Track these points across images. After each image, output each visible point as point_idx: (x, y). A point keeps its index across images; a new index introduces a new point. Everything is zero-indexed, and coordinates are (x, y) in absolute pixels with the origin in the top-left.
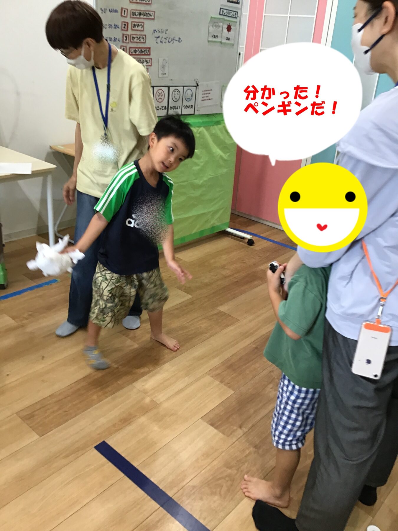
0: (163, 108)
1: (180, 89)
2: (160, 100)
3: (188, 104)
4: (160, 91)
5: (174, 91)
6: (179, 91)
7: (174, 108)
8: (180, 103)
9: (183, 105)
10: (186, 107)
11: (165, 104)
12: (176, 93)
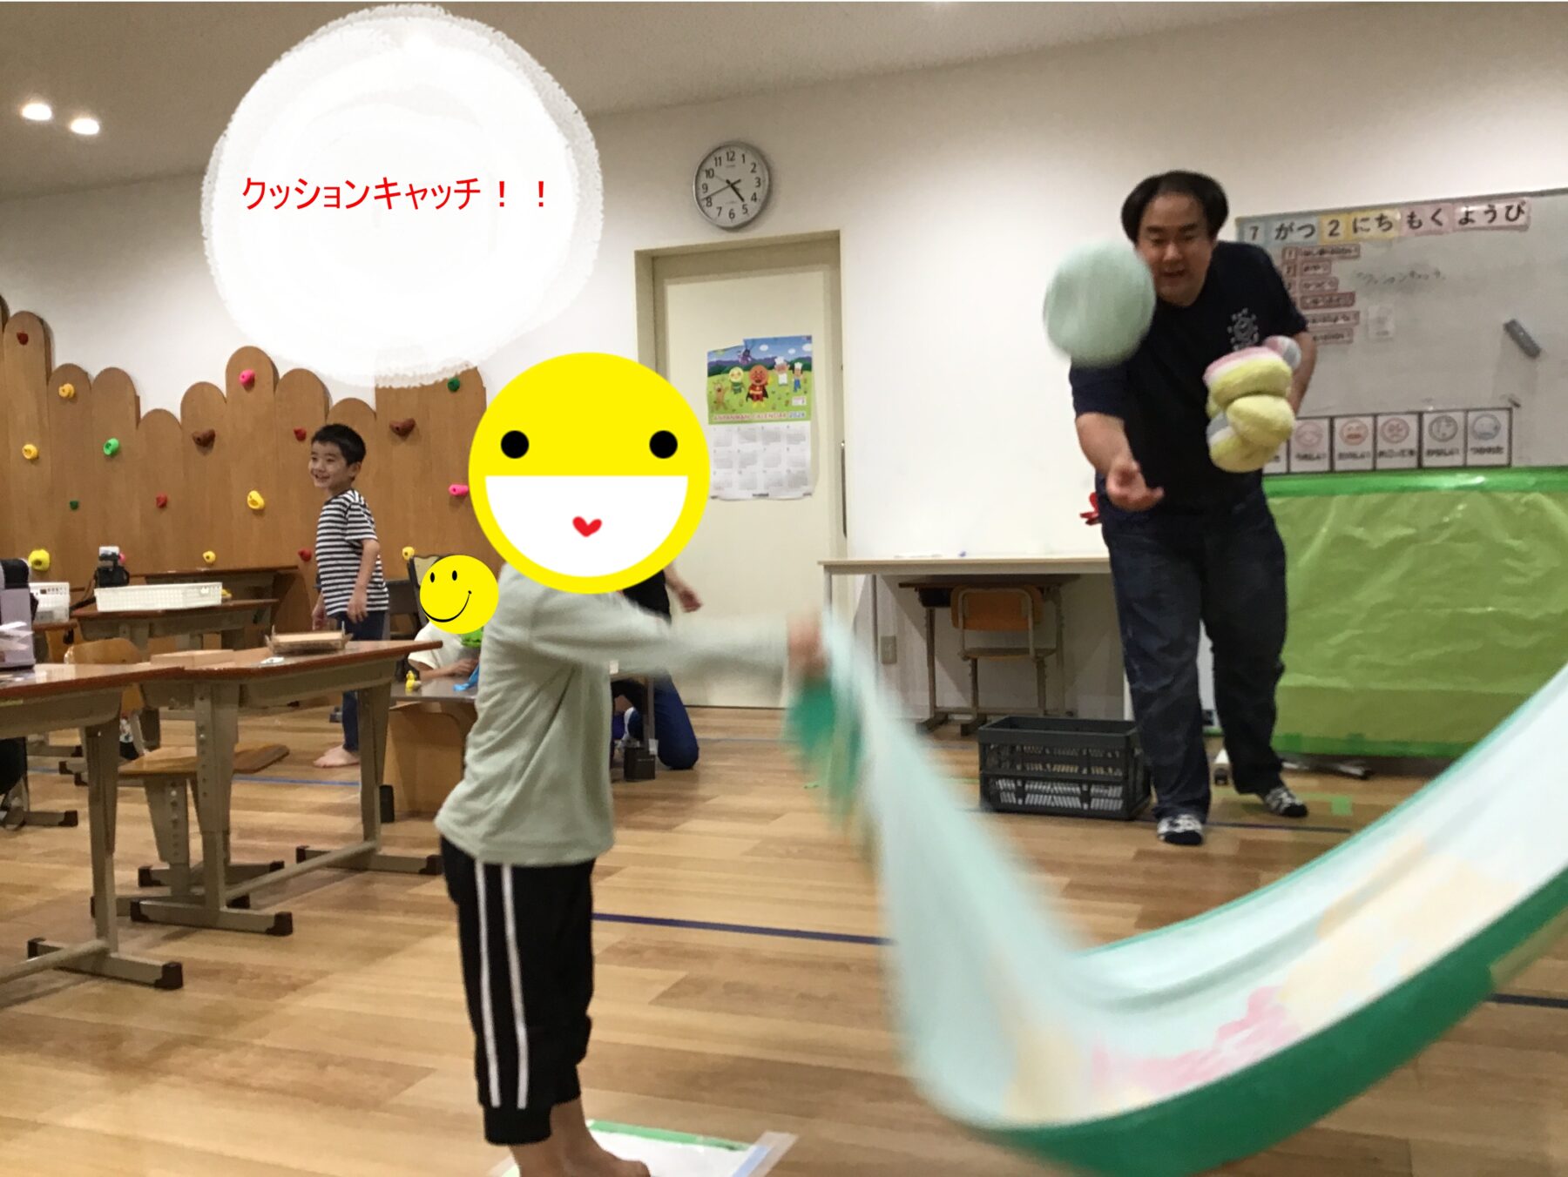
0: (1406, 453)
1: (1458, 417)
2: (1395, 439)
3: (1485, 444)
4: (1395, 423)
5: (1437, 420)
6: (1450, 421)
7: (1439, 453)
8: (1458, 443)
9: (1470, 446)
10: (1481, 451)
11: (1411, 444)
12: (1444, 423)
